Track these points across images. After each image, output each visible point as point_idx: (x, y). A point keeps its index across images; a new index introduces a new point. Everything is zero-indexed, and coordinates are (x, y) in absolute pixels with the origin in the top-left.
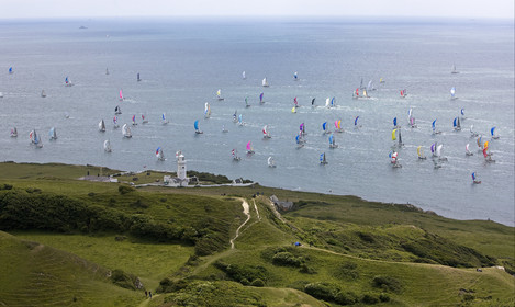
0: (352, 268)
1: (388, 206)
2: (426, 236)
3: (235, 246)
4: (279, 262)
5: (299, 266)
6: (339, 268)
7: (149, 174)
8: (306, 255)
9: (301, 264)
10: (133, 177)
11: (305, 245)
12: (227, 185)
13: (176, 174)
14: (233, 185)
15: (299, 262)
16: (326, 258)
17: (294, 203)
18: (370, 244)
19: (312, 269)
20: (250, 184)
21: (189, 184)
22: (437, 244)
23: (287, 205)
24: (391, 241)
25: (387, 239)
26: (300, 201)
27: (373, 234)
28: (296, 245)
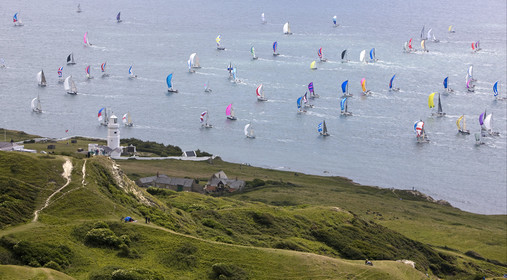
0: (189, 252)
1: (386, 192)
3: (39, 220)
4: (94, 242)
5: (117, 248)
6: (173, 252)
7: (74, 141)
8: (134, 234)
9: (121, 246)
10: (50, 144)
11: (139, 221)
12: (178, 158)
13: (106, 142)
14: (183, 158)
15: (119, 243)
16: (160, 238)
17: (247, 183)
18: (266, 229)
19: (134, 252)
20: (206, 158)
21: (122, 155)
22: (366, 234)
23: (236, 184)
24: (297, 226)
25: (293, 223)
26: (256, 180)
27: (274, 215)
28: (126, 221)
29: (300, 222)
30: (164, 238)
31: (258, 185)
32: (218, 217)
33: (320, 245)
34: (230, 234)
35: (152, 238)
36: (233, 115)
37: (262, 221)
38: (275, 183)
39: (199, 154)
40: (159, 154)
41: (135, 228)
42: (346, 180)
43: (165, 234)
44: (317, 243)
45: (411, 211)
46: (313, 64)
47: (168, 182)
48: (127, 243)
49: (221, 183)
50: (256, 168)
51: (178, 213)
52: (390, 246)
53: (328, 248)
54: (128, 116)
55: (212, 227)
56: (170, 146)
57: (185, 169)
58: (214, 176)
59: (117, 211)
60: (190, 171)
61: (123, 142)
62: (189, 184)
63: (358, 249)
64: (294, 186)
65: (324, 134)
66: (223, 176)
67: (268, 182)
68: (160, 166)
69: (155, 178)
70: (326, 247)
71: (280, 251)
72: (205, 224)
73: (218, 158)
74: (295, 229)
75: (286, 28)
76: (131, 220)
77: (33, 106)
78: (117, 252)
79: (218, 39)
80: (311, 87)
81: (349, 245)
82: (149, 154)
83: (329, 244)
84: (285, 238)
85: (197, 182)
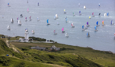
0: (23, 64)
1: (102, 52)
2: (78, 58)
5: (3, 63)
6: (19, 64)
7: (16, 37)
8: (8, 59)
9: (3, 62)
10: (9, 38)
11: (11, 56)
12: (44, 42)
13: (24, 37)
14: (46, 42)
15: (3, 61)
16: (15, 61)
17: (61, 49)
18: (52, 59)
19: (7, 64)
20: (52, 42)
21: (29, 41)
22: (82, 61)
23: (57, 49)
24: (62, 59)
25: (60, 58)
26: (63, 48)
27: (55, 55)
28: (7, 56)
29: (62, 58)
30: (16, 61)
31: (64, 49)
32: (39, 56)
33: (68, 64)
34: (41, 60)
35: (14, 60)
36: (64, 31)
37: (51, 57)
38: (69, 49)
39: (51, 41)
40: (39, 41)
41: (9, 58)
42: (91, 48)
43: (17, 59)
44: (67, 63)
45: (106, 57)
46: (90, 17)
47: (39, 48)
48: (6, 62)
49: (53, 48)
50: (66, 45)
51: (27, 55)
52: (88, 64)
53: (70, 65)
54: (34, 31)
55: (37, 58)
56: (43, 39)
57: (46, 45)
58: (52, 47)
59: (5, 53)
60: (47, 46)
61: (30, 38)
62: (44, 49)
63: (78, 65)
64: (74, 50)
65: (89, 36)
66: (54, 47)
67: (67, 49)
68: (38, 44)
69: (35, 47)
70: (69, 64)
71: (48, 64)
72: (35, 58)
73: (56, 42)
74: (61, 59)
75: (84, 7)
76: (8, 56)
77: (8, 28)
78: (2, 64)
79: (65, 10)
80: (87, 23)
81: (76, 64)
82: (36, 41)
83: (70, 64)
84: (58, 62)
85: (47, 48)
